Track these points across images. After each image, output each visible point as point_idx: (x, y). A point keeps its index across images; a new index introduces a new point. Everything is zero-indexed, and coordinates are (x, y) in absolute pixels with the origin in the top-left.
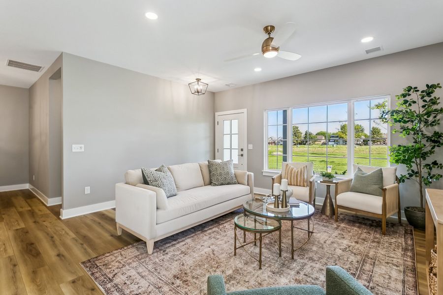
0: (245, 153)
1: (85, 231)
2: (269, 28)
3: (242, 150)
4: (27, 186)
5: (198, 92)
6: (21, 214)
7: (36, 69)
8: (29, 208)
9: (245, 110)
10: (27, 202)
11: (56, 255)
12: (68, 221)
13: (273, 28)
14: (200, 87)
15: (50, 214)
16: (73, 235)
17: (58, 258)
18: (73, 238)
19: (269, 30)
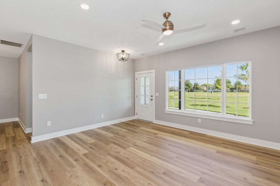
0: (154, 98)
1: (43, 153)
2: (167, 14)
3: (152, 96)
4: (17, 119)
5: (123, 59)
6: (7, 139)
7: (19, 45)
8: (14, 135)
9: (154, 71)
10: (13, 130)
11: (19, 171)
12: (35, 145)
13: (169, 14)
14: (124, 56)
15: (25, 139)
16: (34, 155)
17: (19, 174)
18: (34, 158)
19: (167, 16)
